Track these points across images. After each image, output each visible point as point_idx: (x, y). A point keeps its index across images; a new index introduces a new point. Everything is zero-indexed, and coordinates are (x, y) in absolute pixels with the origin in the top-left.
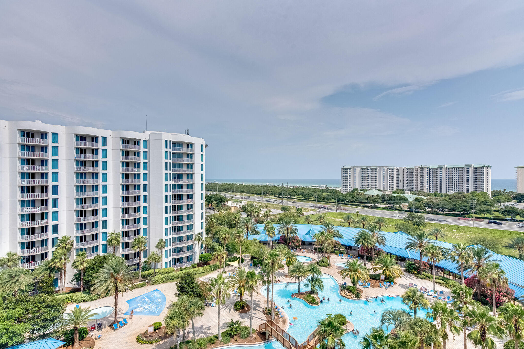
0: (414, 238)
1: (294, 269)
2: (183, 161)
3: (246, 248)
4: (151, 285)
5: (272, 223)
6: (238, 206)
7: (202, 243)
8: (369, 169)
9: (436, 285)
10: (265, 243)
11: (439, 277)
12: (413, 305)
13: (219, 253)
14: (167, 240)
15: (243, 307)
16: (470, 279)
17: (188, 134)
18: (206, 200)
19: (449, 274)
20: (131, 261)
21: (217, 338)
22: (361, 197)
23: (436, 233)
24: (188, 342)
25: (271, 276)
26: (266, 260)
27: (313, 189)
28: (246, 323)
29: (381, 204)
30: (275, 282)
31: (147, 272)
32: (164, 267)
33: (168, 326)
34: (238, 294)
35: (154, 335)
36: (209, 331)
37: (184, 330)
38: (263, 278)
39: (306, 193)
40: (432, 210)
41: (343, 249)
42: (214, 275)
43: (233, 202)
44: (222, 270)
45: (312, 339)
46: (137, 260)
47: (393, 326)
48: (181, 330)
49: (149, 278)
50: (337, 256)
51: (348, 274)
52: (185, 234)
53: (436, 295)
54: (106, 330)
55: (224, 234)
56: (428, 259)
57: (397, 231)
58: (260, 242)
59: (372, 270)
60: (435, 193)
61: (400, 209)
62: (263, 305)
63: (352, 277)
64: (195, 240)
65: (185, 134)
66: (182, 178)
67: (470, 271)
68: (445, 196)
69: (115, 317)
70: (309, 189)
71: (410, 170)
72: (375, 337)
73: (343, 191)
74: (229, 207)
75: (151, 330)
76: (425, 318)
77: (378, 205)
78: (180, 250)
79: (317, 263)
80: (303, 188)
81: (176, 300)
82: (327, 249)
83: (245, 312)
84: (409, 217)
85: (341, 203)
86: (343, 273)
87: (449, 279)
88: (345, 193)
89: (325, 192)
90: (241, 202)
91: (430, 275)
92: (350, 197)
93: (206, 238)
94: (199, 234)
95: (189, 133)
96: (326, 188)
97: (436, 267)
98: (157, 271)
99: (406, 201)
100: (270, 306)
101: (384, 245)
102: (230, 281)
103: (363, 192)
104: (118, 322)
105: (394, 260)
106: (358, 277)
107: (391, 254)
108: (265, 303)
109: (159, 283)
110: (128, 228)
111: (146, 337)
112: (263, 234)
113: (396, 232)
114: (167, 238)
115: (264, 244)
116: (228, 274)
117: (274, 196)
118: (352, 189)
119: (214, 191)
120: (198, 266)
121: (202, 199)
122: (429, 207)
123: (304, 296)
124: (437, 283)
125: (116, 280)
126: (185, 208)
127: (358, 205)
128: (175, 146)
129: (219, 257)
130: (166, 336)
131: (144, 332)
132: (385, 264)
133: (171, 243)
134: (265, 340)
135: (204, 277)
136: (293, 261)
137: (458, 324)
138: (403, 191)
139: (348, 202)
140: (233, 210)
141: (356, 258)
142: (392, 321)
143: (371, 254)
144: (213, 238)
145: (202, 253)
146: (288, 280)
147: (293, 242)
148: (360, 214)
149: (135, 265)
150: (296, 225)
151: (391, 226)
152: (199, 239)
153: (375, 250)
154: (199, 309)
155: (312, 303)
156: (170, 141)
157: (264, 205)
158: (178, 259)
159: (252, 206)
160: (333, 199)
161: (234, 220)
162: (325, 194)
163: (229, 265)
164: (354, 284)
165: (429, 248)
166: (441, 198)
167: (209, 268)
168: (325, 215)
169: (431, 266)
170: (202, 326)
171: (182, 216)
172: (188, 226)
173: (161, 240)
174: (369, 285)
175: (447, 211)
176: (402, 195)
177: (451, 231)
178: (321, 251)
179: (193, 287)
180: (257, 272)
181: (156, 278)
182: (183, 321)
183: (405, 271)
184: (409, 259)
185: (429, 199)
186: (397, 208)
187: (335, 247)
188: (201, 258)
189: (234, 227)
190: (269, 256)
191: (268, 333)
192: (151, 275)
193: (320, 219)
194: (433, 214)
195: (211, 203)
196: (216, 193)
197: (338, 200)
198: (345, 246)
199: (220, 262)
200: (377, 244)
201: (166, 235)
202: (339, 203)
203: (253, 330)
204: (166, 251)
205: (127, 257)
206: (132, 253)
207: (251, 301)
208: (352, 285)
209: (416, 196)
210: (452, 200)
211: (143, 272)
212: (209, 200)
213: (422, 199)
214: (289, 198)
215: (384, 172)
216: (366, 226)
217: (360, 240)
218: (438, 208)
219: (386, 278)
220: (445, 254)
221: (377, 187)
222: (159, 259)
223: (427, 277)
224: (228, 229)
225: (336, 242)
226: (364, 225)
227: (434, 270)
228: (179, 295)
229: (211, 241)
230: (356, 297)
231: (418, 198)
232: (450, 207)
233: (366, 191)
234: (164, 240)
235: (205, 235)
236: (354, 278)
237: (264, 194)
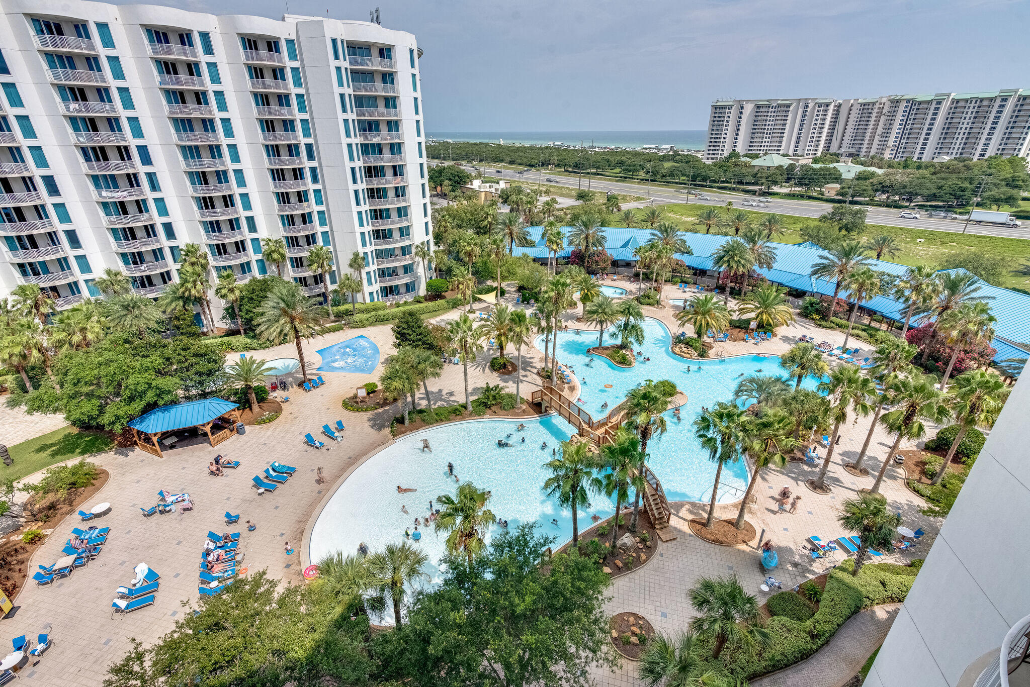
0: (834, 255)
1: (595, 308)
2: (376, 90)
3: (509, 272)
4: (352, 328)
5: (558, 225)
6: (493, 190)
7: (430, 262)
8: (774, 105)
9: (850, 339)
10: (543, 262)
11: (861, 326)
12: (797, 370)
13: (461, 279)
14: (366, 254)
15: (504, 366)
16: (919, 330)
17: (378, 22)
18: (431, 178)
19: (880, 322)
20: (311, 289)
21: (465, 408)
22: (744, 170)
23: (882, 246)
24: (421, 412)
25: (553, 321)
26: (546, 292)
27: (644, 154)
28: (510, 388)
29: (781, 187)
30: (561, 329)
31: (342, 308)
32: (368, 300)
33: (387, 389)
34: (495, 346)
35: (367, 400)
36: (452, 398)
37: (413, 396)
38: (540, 324)
39: (629, 162)
40: (888, 198)
41: (688, 275)
42: (454, 315)
43: (483, 182)
44: (468, 308)
45: (615, 415)
46: (321, 289)
47: (755, 401)
48: (409, 395)
49: (346, 318)
50: (675, 287)
51: (691, 319)
52: (397, 243)
53: (845, 356)
54: (294, 392)
55: (469, 245)
56: (850, 295)
57: (801, 241)
58: (535, 260)
59: (737, 313)
60: (906, 161)
61: (820, 196)
62: (540, 365)
63: (698, 324)
64: (417, 254)
65: (372, 21)
66: (378, 130)
67: (925, 317)
68: (927, 167)
69: (304, 374)
70: (635, 154)
71: (866, 107)
72: (721, 416)
73: (708, 159)
74: (475, 194)
75: (362, 393)
76: (815, 390)
77: (776, 189)
78: (393, 272)
79: (638, 299)
80: (624, 152)
81: (394, 352)
82: (658, 274)
83: (510, 373)
84: (833, 214)
85: (699, 185)
86: (683, 317)
87: (877, 330)
88: (710, 162)
89: (669, 160)
90: (498, 183)
91: (844, 322)
92: (720, 171)
93: (434, 252)
94: (423, 244)
95: (381, 20)
96: (671, 153)
97: (861, 309)
98: (357, 306)
99: (836, 177)
100: (550, 366)
101: (770, 267)
102: (482, 327)
103: (748, 159)
104: (309, 380)
105: (782, 295)
106: (708, 324)
107: (780, 284)
108: (541, 362)
109: (364, 326)
110: (294, 232)
111: (357, 403)
112: (540, 245)
113: (799, 244)
114: (365, 250)
115: (542, 264)
116: (477, 314)
117: (563, 170)
118: (726, 154)
119: (445, 159)
120: (426, 300)
121: (422, 176)
122: (883, 192)
123: (607, 352)
124: (852, 335)
125: (292, 319)
126: (391, 194)
127: (734, 189)
128: (355, 54)
129: (461, 287)
130: (385, 402)
131: (352, 395)
132: (764, 302)
133: (375, 261)
134: (541, 412)
135: (438, 319)
136: (593, 296)
137: (869, 401)
138: (836, 157)
139: (714, 181)
140: (483, 199)
141: (711, 290)
142: (754, 393)
143: (741, 284)
144: (449, 253)
145: (431, 278)
146: (582, 326)
147: (596, 261)
148: (734, 207)
149: (319, 295)
150: (603, 229)
151: (792, 232)
152: (424, 253)
153: (750, 276)
154: (433, 367)
155: (621, 363)
156: (342, 42)
157: (544, 189)
158: (391, 287)
159: (519, 191)
160: (683, 175)
161: (486, 218)
162: (667, 165)
163: (480, 300)
164: (699, 334)
165: (858, 275)
166: (916, 172)
167: (446, 304)
168: (663, 210)
169: (851, 307)
170: (440, 391)
171: (388, 210)
172: (400, 229)
173: (356, 255)
174: (725, 337)
175: (919, 200)
176: (831, 166)
177: (913, 241)
178: (647, 278)
179: (421, 334)
180: (529, 312)
181: (357, 317)
182: (409, 383)
183: (799, 314)
184: (813, 294)
185: (887, 175)
186: (815, 194)
187: (674, 271)
188: (429, 286)
189: (485, 233)
190: (551, 287)
191: (544, 404)
192: (348, 313)
193: (651, 217)
194: (888, 206)
195: (441, 185)
196: (447, 164)
197: (694, 178)
198: (693, 268)
199: (464, 294)
200: (756, 267)
201: (364, 245)
202: (695, 185)
203: (522, 399)
204: (368, 273)
205: (303, 281)
206: (310, 276)
207: (517, 358)
208: (696, 336)
209: (860, 168)
210: (938, 175)
211: (335, 308)
212: (436, 177)
213: (873, 174)
214: (595, 174)
215: (806, 112)
216: (741, 232)
217: (725, 259)
218: (901, 194)
219: (760, 326)
220: (886, 284)
221: (783, 147)
222: (358, 288)
223: (837, 325)
224: (475, 236)
225: (679, 263)
226: (737, 230)
227: (855, 313)
228: (399, 345)
229: (445, 258)
230: (699, 355)
231: (865, 171)
232: (928, 192)
233: (757, 157)
234: (361, 255)
235: (433, 247)
236: (701, 326)
237: (543, 165)
